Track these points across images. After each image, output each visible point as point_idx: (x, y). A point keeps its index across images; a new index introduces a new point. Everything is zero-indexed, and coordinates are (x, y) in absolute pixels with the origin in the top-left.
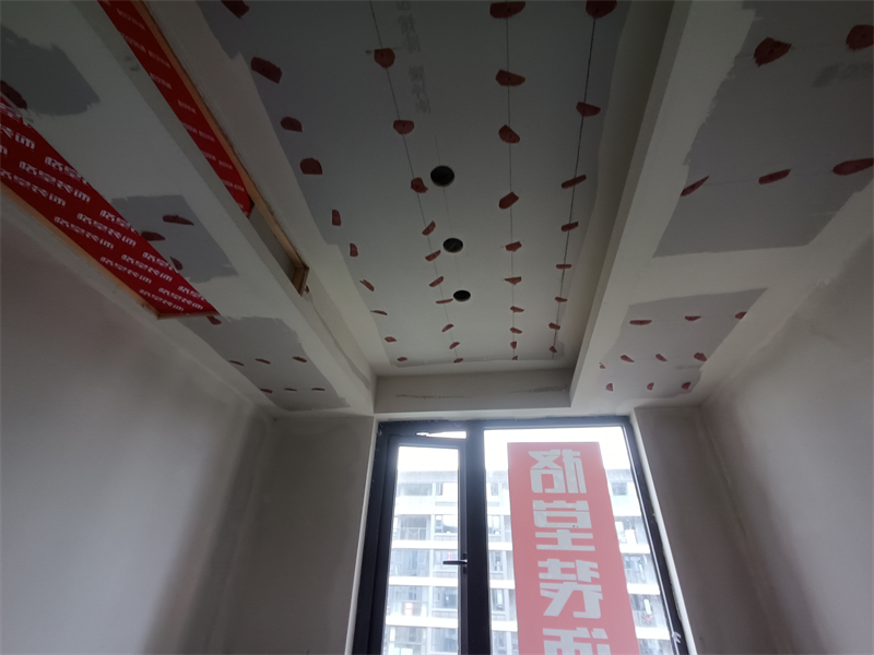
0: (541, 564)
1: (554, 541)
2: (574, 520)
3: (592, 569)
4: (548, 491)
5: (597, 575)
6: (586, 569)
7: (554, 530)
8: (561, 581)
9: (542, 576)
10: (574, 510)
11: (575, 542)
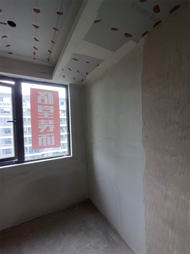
0: (39, 121)
1: (44, 116)
2: (49, 111)
3: (52, 122)
4: (43, 103)
5: (53, 123)
6: (51, 122)
7: (44, 113)
8: (44, 125)
9: (39, 124)
10: (50, 108)
11: (49, 116)
